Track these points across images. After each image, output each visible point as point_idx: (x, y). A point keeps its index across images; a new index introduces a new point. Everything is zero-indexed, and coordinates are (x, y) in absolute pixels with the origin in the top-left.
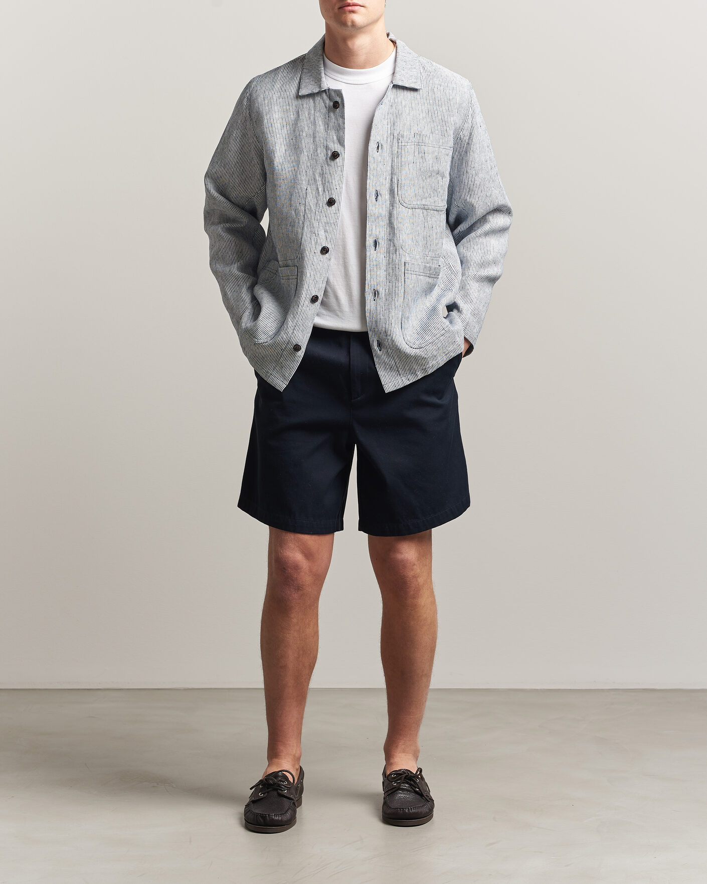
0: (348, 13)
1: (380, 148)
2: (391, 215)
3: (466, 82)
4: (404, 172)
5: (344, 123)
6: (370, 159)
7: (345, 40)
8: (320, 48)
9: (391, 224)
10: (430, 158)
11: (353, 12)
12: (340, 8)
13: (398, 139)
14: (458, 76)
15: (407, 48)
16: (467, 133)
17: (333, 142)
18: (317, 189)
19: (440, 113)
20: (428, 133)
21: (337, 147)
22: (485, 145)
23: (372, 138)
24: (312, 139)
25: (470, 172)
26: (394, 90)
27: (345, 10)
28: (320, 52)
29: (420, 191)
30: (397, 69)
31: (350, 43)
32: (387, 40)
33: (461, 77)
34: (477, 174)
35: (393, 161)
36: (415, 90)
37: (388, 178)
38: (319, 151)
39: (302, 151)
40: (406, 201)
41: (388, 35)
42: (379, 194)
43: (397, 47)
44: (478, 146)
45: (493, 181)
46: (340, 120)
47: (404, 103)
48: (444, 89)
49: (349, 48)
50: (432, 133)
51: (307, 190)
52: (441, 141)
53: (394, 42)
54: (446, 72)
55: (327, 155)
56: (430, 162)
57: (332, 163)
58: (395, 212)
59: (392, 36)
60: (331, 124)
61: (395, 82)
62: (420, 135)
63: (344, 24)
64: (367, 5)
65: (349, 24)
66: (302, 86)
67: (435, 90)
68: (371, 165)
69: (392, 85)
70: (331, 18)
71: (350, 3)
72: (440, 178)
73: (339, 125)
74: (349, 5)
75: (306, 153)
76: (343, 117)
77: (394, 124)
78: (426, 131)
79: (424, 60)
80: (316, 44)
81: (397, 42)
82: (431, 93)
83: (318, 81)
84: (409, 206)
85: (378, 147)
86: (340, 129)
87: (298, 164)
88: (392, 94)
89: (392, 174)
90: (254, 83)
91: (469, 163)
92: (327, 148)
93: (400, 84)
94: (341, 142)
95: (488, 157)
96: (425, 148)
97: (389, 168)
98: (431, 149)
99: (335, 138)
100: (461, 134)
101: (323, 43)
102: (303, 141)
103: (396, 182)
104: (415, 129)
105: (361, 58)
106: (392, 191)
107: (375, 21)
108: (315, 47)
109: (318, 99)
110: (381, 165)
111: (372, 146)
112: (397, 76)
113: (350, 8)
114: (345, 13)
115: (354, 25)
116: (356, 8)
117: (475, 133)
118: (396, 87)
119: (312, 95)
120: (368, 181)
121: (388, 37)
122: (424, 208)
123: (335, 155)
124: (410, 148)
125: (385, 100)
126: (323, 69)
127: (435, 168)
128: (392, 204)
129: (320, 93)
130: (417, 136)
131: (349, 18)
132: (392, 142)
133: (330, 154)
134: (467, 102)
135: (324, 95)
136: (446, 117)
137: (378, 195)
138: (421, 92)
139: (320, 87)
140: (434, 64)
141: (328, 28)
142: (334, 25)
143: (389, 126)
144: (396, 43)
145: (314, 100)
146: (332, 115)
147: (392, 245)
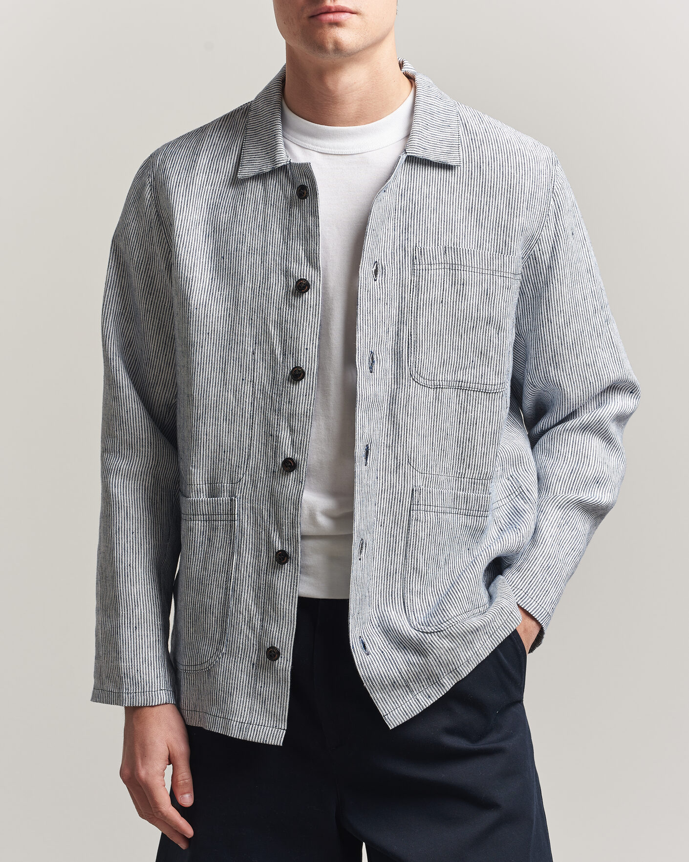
0: (326, 26)
1: (379, 273)
2: (393, 400)
3: (544, 153)
4: (422, 321)
5: (317, 226)
6: (362, 294)
7: (321, 74)
8: (276, 90)
9: (392, 416)
10: (473, 294)
11: (337, 24)
12: (312, 17)
13: (414, 258)
14: (530, 141)
15: (435, 88)
16: (546, 247)
17: (298, 261)
18: (273, 352)
19: (493, 210)
20: (473, 247)
21: (305, 272)
22: (584, 268)
23: (366, 255)
24: (259, 258)
25: (554, 319)
26: (408, 167)
27: (321, 20)
28: (276, 98)
29: (454, 355)
30: (415, 127)
31: (330, 83)
32: (399, 74)
33: (536, 142)
34: (568, 324)
35: (402, 298)
36: (447, 167)
37: (393, 329)
38: (273, 280)
39: (241, 281)
40: (425, 373)
41: (401, 65)
42: (375, 359)
43: (415, 87)
44: (567, 271)
45: (599, 335)
46: (310, 220)
47: (425, 190)
48: (502, 166)
49: (328, 90)
50: (479, 246)
51: (254, 353)
52: (496, 262)
53: (411, 78)
54: (508, 133)
55: (287, 286)
56: (474, 301)
57: (298, 302)
58: (401, 395)
59: (409, 68)
60: (294, 229)
61: (412, 152)
62: (455, 251)
63: (320, 47)
64: (362, 10)
65: (330, 46)
66: (244, 161)
67: (484, 167)
68: (364, 305)
69: (405, 156)
70: (295, 35)
71: (330, 8)
72: (493, 332)
73: (308, 230)
74: (329, 11)
75: (249, 284)
76: (315, 213)
77: (407, 229)
78: (467, 244)
79: (467, 113)
80: (270, 83)
81: (417, 78)
82: (476, 173)
83: (271, 150)
84: (429, 383)
85: (376, 272)
86: (310, 236)
87: (237, 305)
88: (403, 173)
89: (400, 322)
90: (160, 157)
91: (553, 303)
92: (287, 273)
93: (420, 154)
94: (312, 260)
95: (589, 291)
96: (466, 275)
97: (394, 312)
98: (477, 277)
99: (302, 254)
100: (536, 248)
101: (281, 80)
102: (243, 262)
103: (405, 337)
104: (446, 239)
105: (350, 108)
106: (397, 356)
107: (377, 43)
108: (267, 88)
109: (272, 183)
110: (380, 306)
111: (366, 269)
112: (415, 140)
113: (331, 17)
114: (321, 25)
115: (338, 48)
116: (343, 17)
117: (562, 246)
118: (412, 160)
119: (261, 177)
120: (358, 335)
121: (401, 69)
122: (460, 387)
123: (302, 287)
124: (437, 273)
125: (391, 184)
126: (280, 127)
127: (484, 313)
128: (397, 379)
129: (274, 172)
130: (450, 253)
131: (328, 35)
132: (402, 264)
133: (292, 283)
134: (545, 190)
135: (282, 176)
136: (505, 217)
137: (373, 361)
138: (458, 171)
139: (274, 161)
140: (486, 118)
141: (291, 54)
142: (301, 48)
143: (397, 233)
144: (414, 80)
145: (264, 185)
146: (296, 211)
147: (392, 456)
